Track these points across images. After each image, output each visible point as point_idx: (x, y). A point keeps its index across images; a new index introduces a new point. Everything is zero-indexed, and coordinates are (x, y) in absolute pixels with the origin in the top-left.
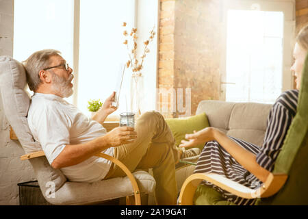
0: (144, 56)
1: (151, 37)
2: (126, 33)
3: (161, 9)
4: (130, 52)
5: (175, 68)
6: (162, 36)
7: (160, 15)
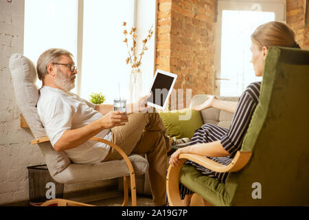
0: (142, 54)
1: (149, 36)
2: (125, 32)
3: (158, 10)
4: (130, 50)
5: (171, 65)
6: (159, 35)
7: (157, 15)
